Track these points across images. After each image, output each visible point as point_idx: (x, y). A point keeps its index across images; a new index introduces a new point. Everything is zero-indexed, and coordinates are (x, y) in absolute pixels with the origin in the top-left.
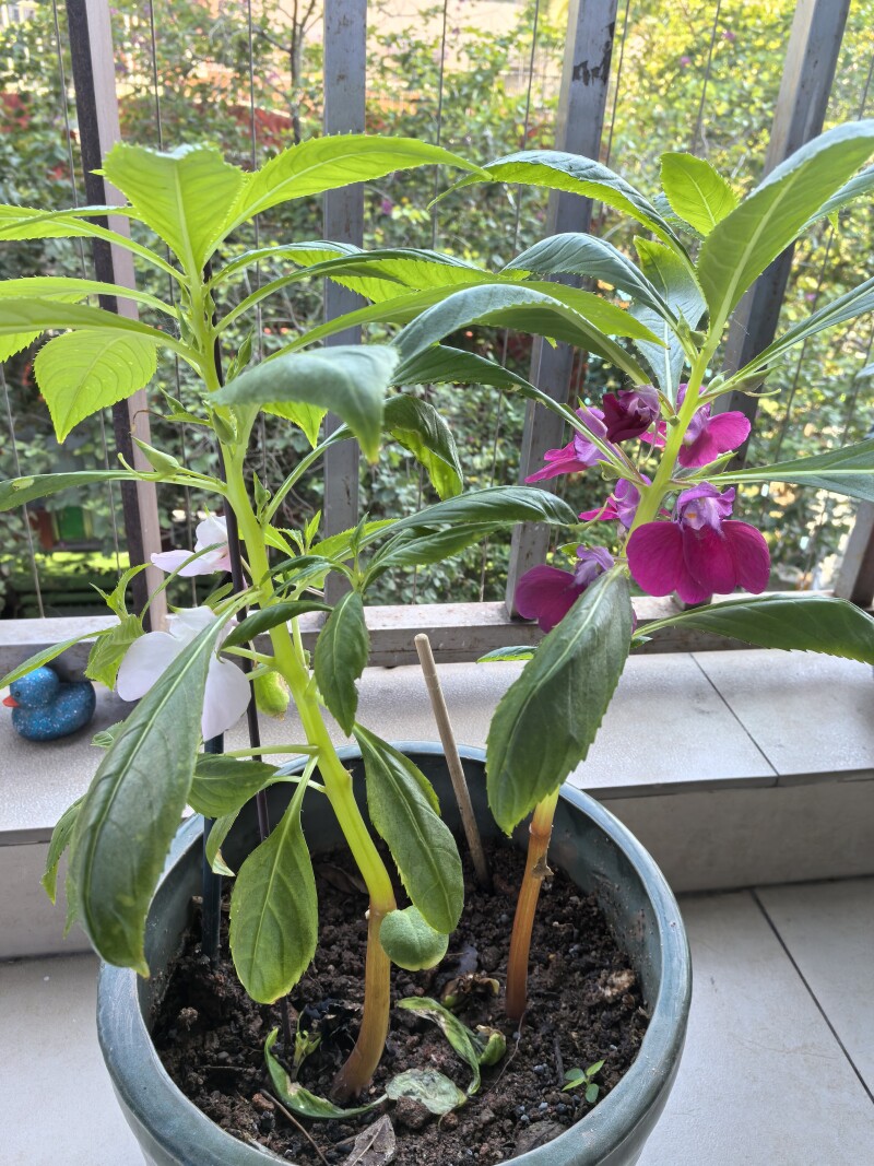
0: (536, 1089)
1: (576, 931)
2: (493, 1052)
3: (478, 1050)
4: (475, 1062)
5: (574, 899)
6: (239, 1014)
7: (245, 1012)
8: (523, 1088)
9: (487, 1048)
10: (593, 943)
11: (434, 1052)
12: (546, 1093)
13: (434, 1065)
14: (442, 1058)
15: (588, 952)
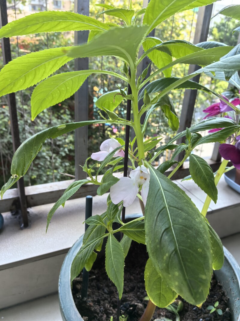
0: (197, 315)
2: (181, 307)
3: (176, 308)
4: (176, 312)
6: (96, 315)
7: (98, 314)
8: (193, 316)
9: (179, 307)
11: (161, 312)
12: (200, 316)
13: (163, 316)
14: (164, 313)
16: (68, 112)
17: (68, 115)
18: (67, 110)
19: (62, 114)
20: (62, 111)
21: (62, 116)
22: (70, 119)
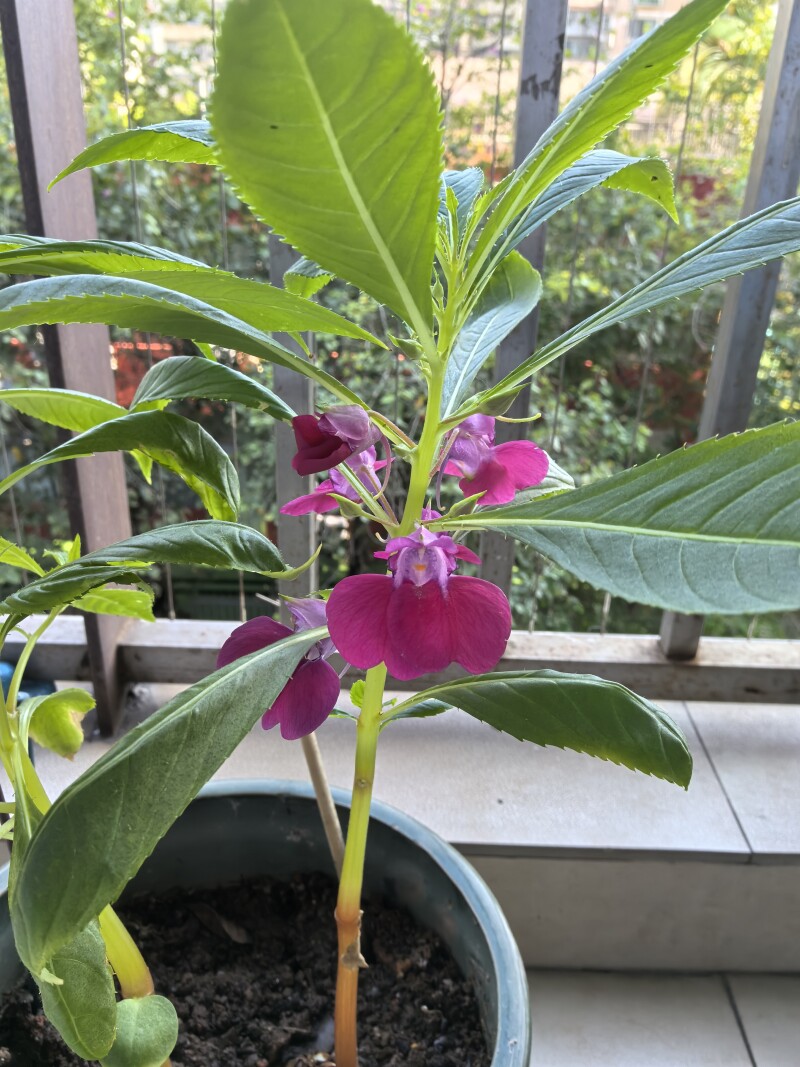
1: (444, 1020)
5: (448, 982)
10: (460, 1037)
15: (453, 1047)
16: (606, 390)
17: (604, 398)
18: (604, 382)
19: (586, 392)
20: (586, 384)
21: (586, 399)
22: (609, 412)
